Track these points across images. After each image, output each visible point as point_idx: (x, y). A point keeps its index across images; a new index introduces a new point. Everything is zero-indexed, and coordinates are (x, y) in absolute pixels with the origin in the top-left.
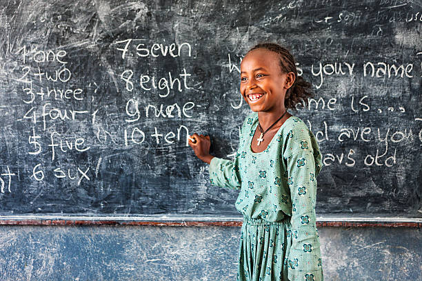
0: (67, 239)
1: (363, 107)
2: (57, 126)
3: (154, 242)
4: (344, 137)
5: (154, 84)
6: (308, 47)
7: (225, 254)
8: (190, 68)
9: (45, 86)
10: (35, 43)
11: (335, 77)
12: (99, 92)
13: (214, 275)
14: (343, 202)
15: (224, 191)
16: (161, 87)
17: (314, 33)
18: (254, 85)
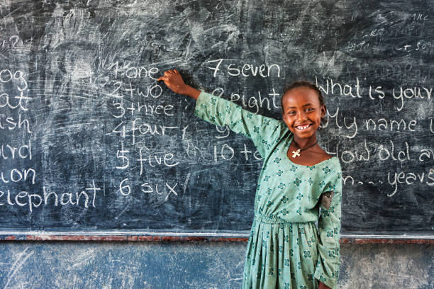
0: (149, 256)
2: (146, 141)
3: (238, 260)
4: (424, 157)
5: (243, 103)
6: (389, 72)
8: (278, 88)
9: (136, 101)
10: (128, 59)
11: (415, 100)
12: (189, 109)
14: (425, 220)
16: (251, 105)
17: (394, 59)
18: (305, 118)
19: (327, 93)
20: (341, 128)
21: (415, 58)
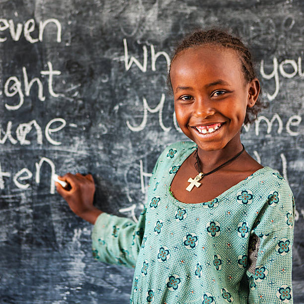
6: (254, 31)
8: (58, 61)
11: (299, 81)
15: (115, 271)
16: (10, 92)
17: (264, 8)
18: (210, 111)
19: (144, 69)
20: (167, 130)
21: (300, 6)
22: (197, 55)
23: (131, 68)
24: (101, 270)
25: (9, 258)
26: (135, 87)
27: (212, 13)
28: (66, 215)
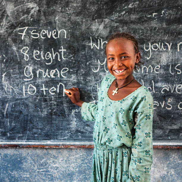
1: (177, 71)
3: (42, 158)
4: (165, 91)
5: (42, 56)
6: (142, 32)
7: (88, 166)
8: (65, 46)
11: (159, 52)
12: (7, 61)
13: (81, 180)
14: (164, 132)
15: (88, 125)
16: (47, 58)
17: (145, 23)
18: (121, 64)
19: (98, 48)
20: (107, 72)
21: (160, 22)
22: (116, 42)
23: (93, 48)
24: (83, 125)
25: (48, 121)
26: (95, 55)
27: (125, 26)
28: (69, 104)
